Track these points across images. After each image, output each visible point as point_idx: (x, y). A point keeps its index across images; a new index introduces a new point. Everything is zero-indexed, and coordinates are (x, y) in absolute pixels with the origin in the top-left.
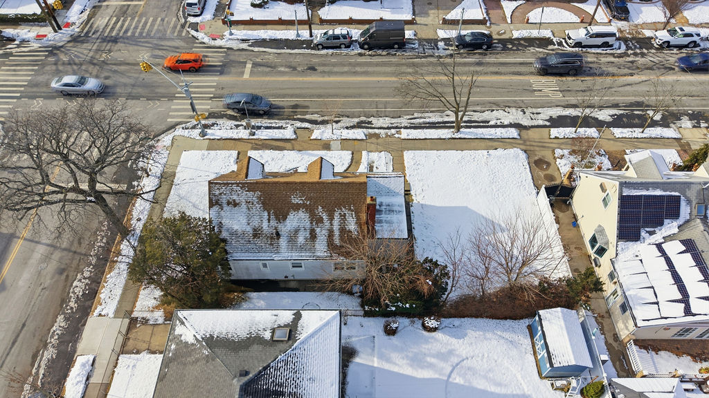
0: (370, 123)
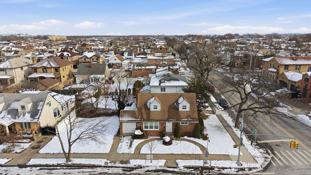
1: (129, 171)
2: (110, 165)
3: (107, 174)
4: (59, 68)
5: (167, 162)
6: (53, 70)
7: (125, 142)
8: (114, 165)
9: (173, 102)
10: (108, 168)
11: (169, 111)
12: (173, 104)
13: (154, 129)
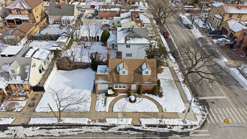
0: (103, 129)
1: (107, 130)
2: (91, 124)
3: (90, 133)
4: (32, 9)
5: (133, 120)
6: (27, 12)
7: (101, 100)
8: (94, 124)
9: (138, 67)
10: (90, 127)
11: (134, 75)
12: (138, 69)
13: (122, 88)
